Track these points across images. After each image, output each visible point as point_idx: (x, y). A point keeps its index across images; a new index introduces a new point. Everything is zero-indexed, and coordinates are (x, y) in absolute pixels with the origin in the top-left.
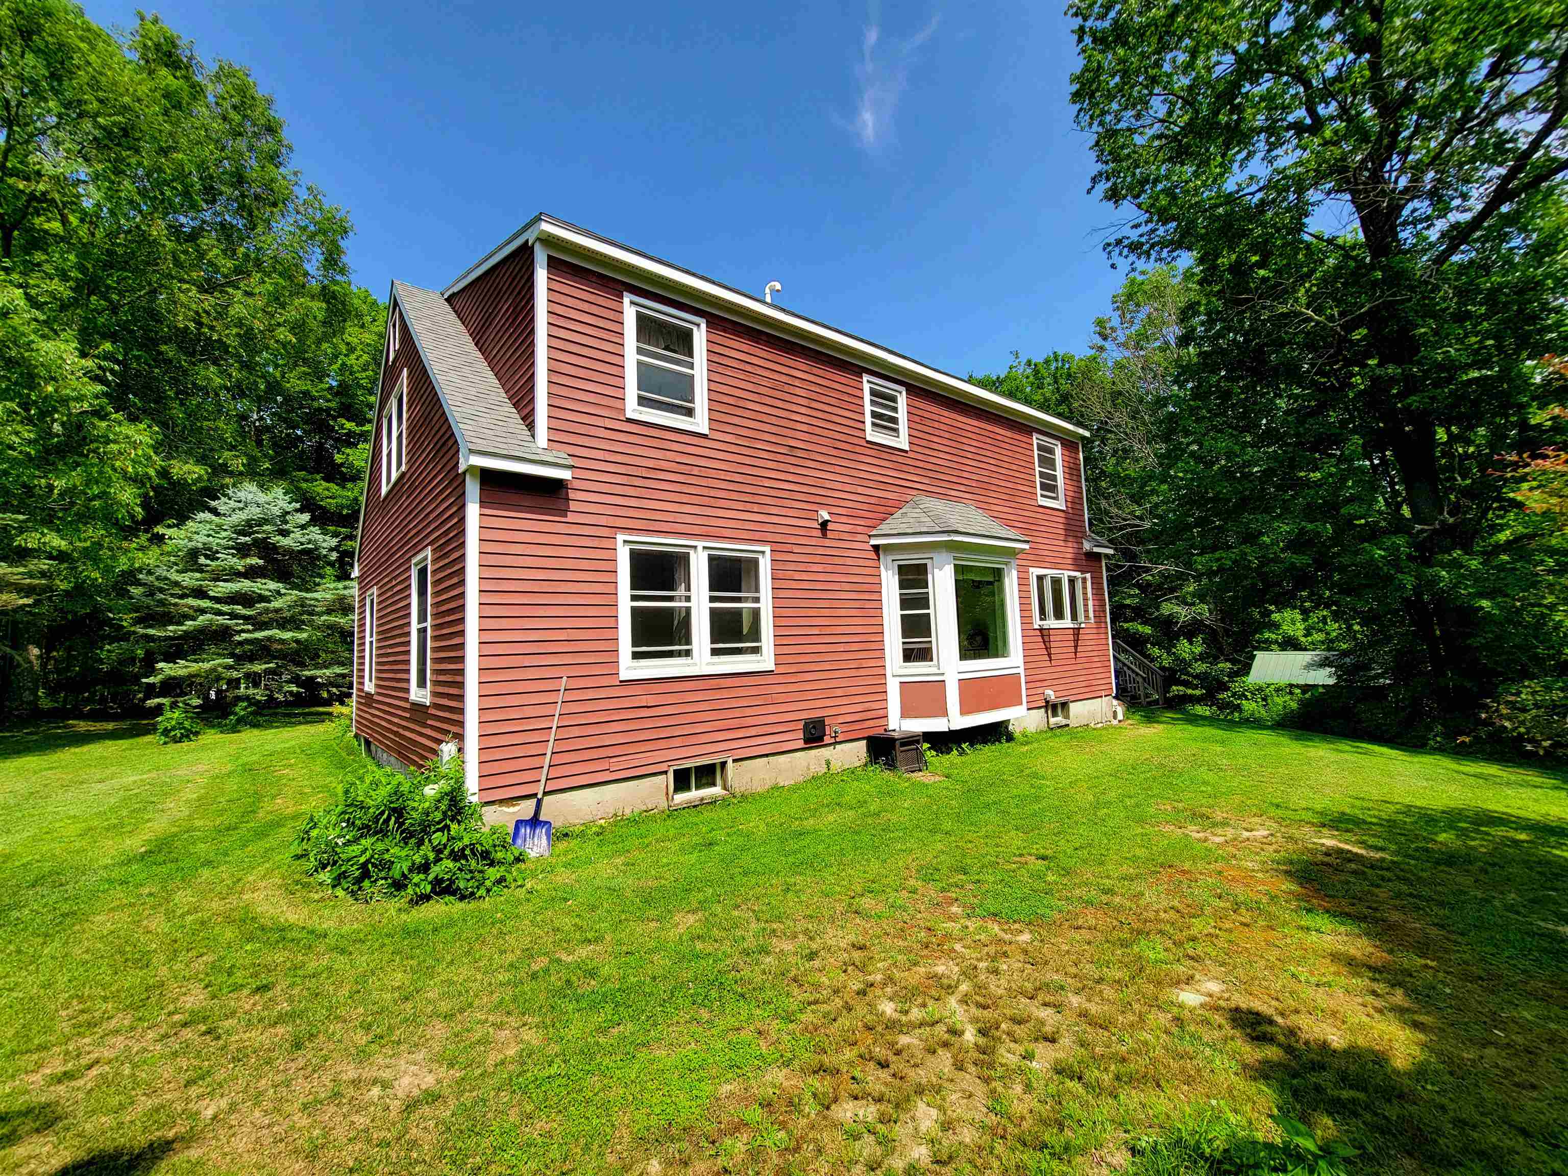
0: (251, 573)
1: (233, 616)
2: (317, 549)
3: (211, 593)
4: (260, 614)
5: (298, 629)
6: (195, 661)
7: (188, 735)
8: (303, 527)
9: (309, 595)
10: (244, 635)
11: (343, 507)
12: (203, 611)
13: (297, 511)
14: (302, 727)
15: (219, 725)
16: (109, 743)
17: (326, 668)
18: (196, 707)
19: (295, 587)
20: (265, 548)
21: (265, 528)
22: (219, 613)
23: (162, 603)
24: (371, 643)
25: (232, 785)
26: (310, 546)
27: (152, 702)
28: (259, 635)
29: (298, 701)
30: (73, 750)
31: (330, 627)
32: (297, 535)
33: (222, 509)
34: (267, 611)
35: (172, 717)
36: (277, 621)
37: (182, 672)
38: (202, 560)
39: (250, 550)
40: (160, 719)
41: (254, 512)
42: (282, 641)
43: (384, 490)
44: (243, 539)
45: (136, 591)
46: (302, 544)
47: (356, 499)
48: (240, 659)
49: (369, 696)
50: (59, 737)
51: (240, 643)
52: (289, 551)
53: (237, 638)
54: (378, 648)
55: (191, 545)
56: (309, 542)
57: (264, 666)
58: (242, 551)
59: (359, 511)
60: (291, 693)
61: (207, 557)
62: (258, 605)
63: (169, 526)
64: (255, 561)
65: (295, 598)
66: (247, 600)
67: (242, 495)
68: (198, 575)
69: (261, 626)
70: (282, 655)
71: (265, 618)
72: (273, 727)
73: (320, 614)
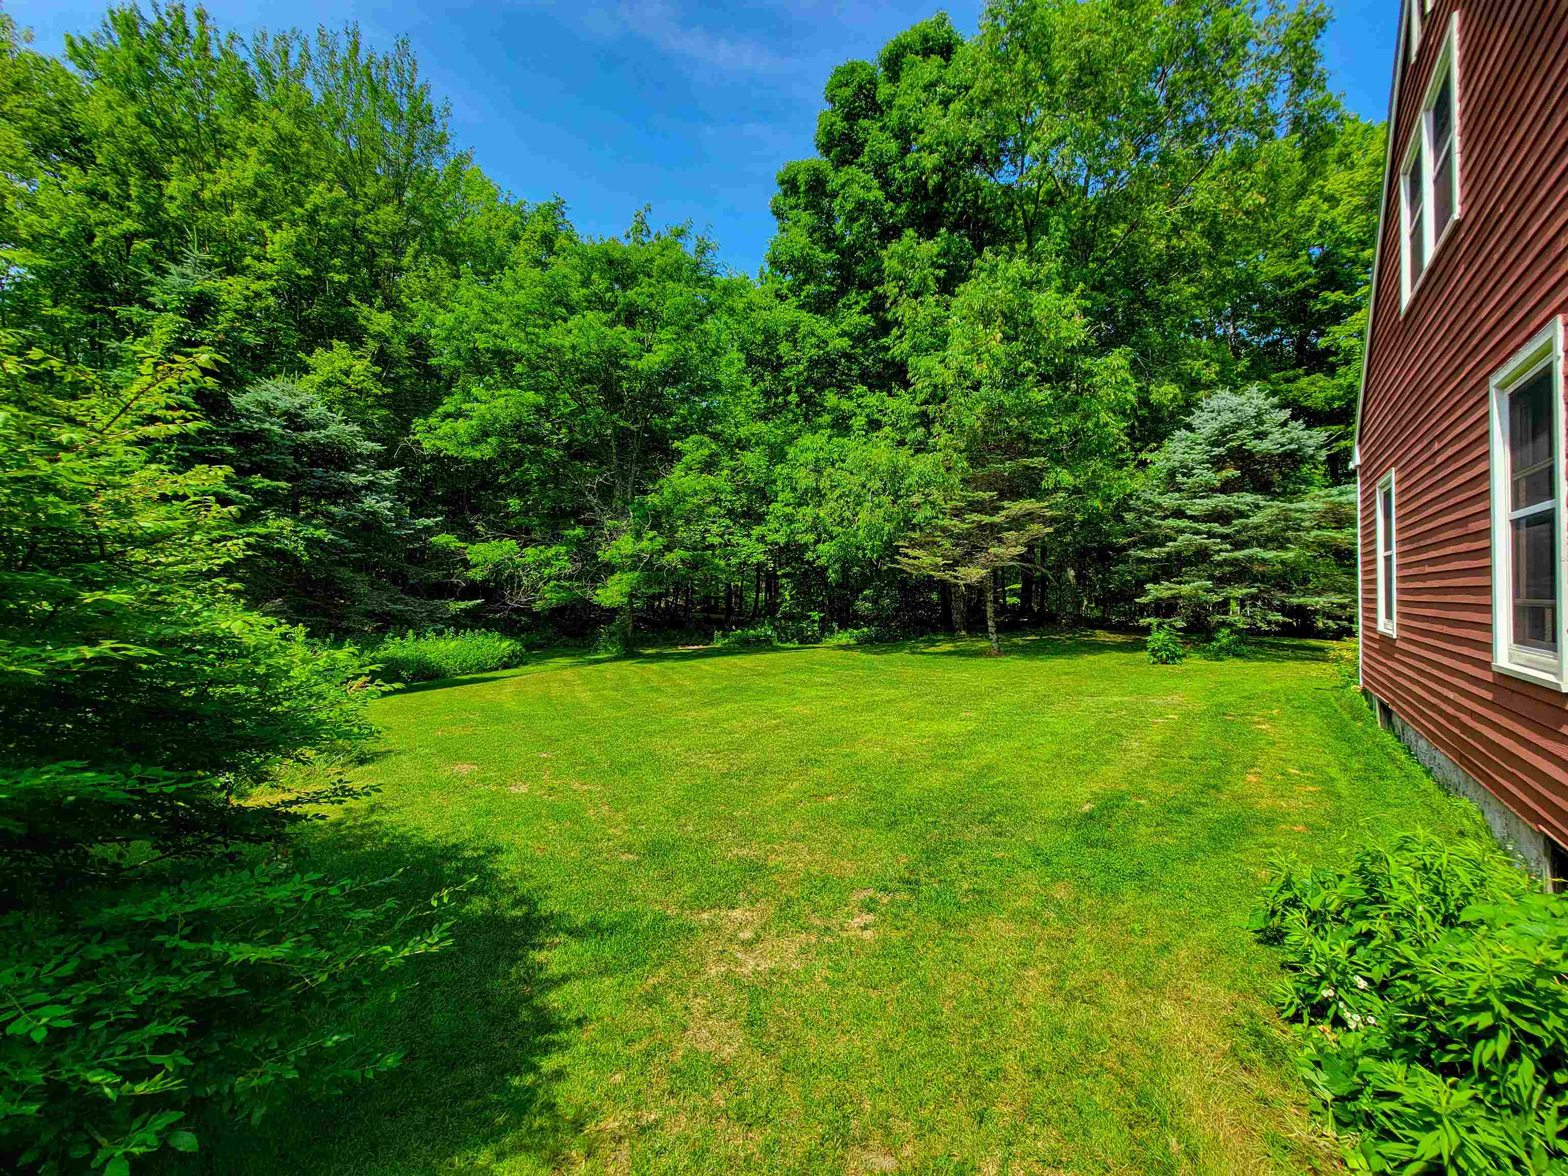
0: (1227, 487)
1: (1211, 535)
2: (1299, 449)
3: (1189, 512)
4: (1238, 532)
5: (1282, 547)
6: (1180, 583)
7: (1173, 658)
8: (1284, 424)
9: (1292, 506)
10: (1224, 555)
11: (1333, 399)
12: (1182, 531)
13: (1274, 407)
14: (1291, 664)
15: (1204, 650)
16: (1116, 654)
17: (1319, 595)
18: (1179, 630)
19: (1275, 496)
20: (1241, 456)
21: (1240, 433)
22: (1197, 533)
23: (1147, 525)
24: (1388, 559)
25: (1200, 732)
26: (1293, 446)
27: (1144, 622)
28: (1239, 554)
29: (1286, 630)
30: (1091, 658)
31: (1321, 545)
32: (1276, 435)
33: (1196, 423)
34: (1245, 528)
35: (1158, 638)
36: (1258, 540)
37: (1166, 594)
38: (1179, 478)
39: (1225, 462)
40: (1149, 638)
41: (1228, 418)
42: (1264, 561)
43: (1406, 296)
44: (1217, 451)
45: (1129, 516)
46: (1283, 445)
47: (1351, 386)
48: (1222, 581)
49: (1385, 639)
50: (1083, 644)
51: (1220, 564)
52: (1268, 457)
53: (1217, 558)
54: (1401, 567)
55: (1169, 465)
56: (1292, 441)
57: (1245, 591)
58: (1217, 463)
59: (1355, 400)
60: (1277, 623)
61: (1184, 475)
62: (1235, 522)
63: (1151, 451)
64: (1231, 472)
65: (1276, 511)
66: (1222, 517)
67: (1214, 403)
68: (1177, 495)
69: (1238, 545)
70: (1263, 578)
71: (1244, 537)
72: (1258, 660)
73: (1308, 530)
